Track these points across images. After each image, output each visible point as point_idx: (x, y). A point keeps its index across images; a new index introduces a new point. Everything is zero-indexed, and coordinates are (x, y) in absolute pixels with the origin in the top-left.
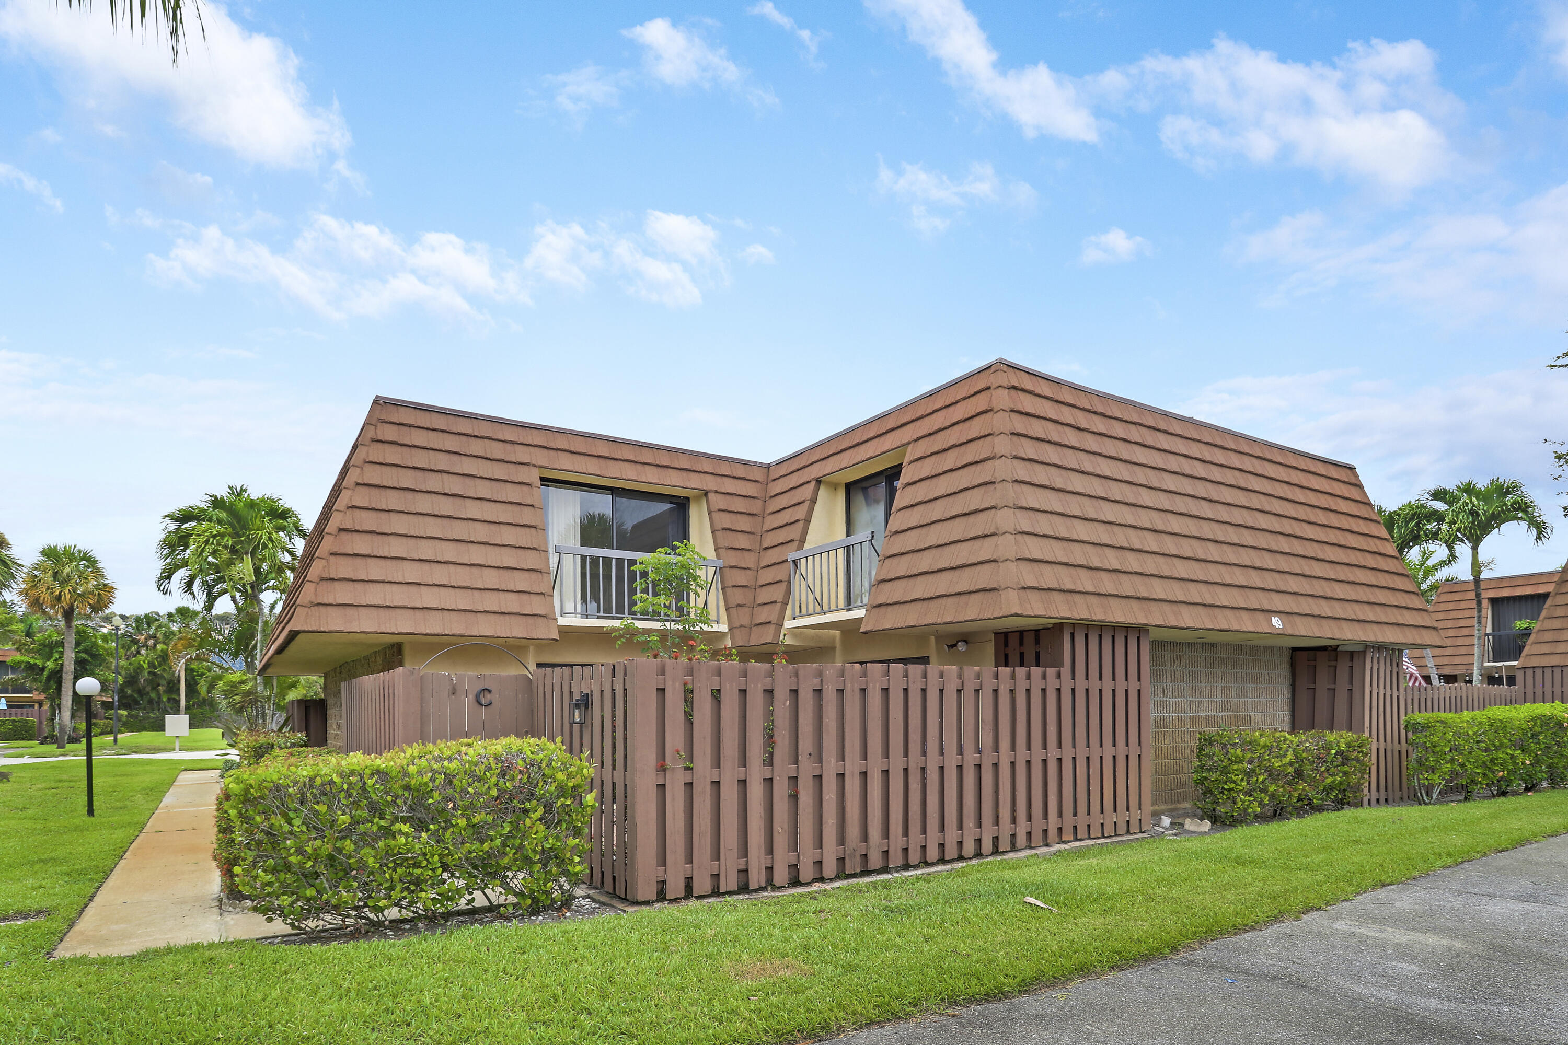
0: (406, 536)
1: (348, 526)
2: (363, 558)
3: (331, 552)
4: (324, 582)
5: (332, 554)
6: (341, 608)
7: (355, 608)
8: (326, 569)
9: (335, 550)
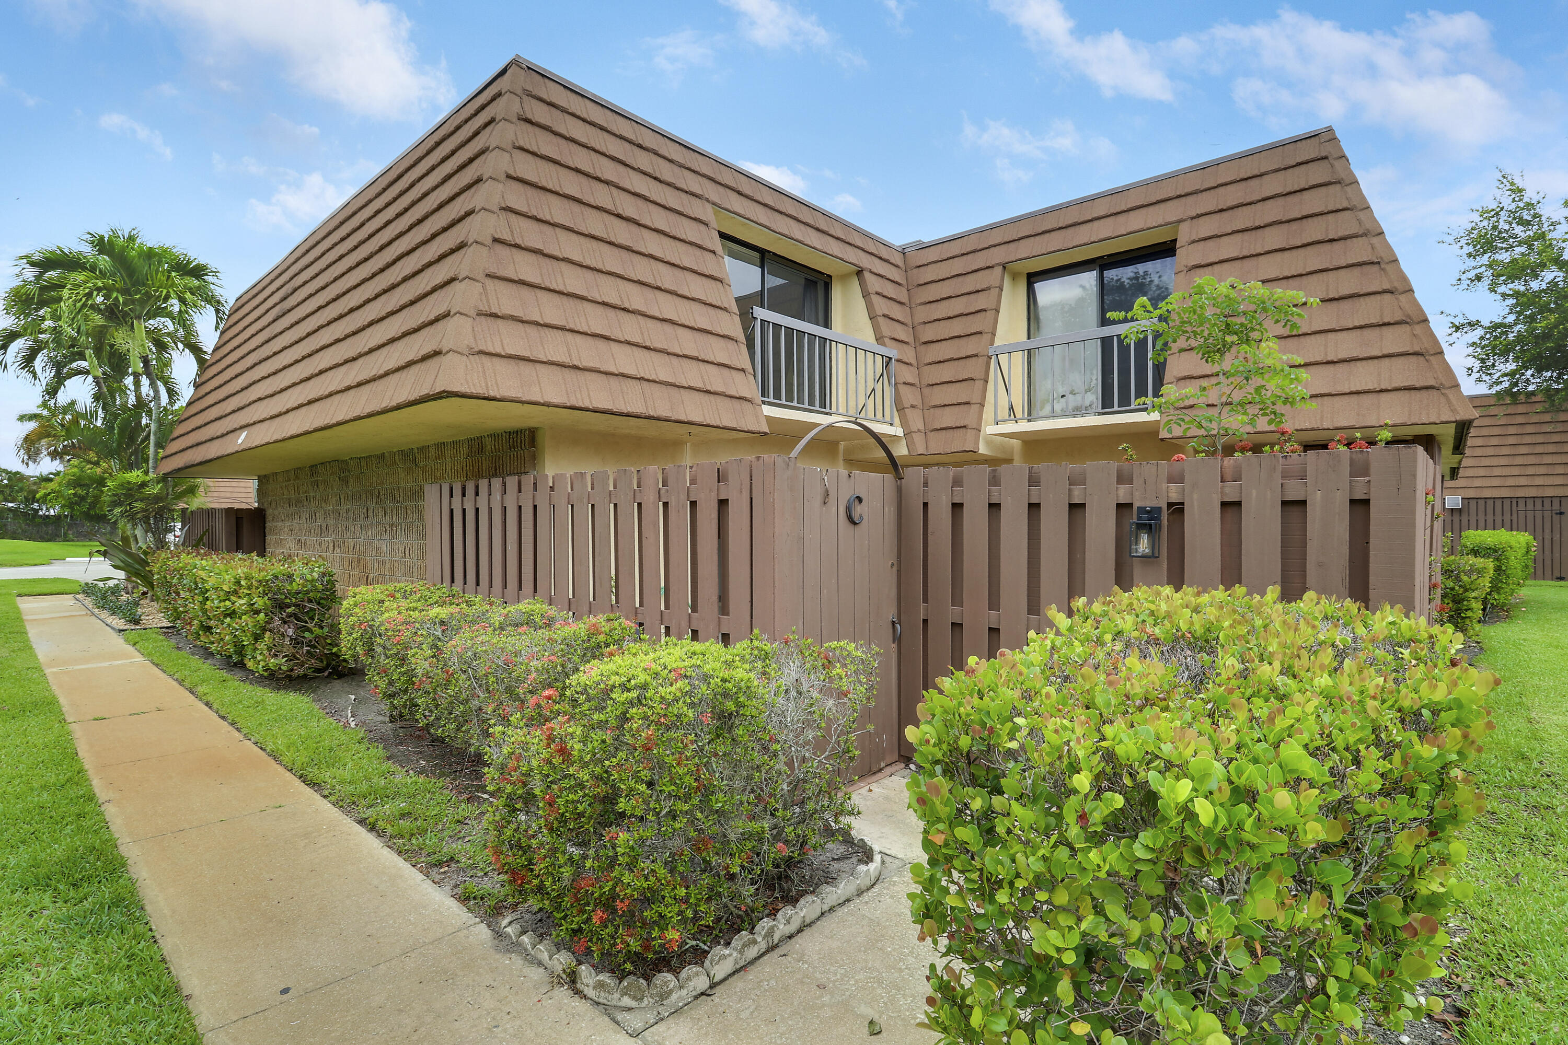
0: (581, 266)
1: (506, 236)
2: (531, 289)
3: (487, 271)
4: (483, 318)
5: (488, 275)
6: (512, 361)
7: (531, 364)
8: (484, 298)
9: (493, 269)
